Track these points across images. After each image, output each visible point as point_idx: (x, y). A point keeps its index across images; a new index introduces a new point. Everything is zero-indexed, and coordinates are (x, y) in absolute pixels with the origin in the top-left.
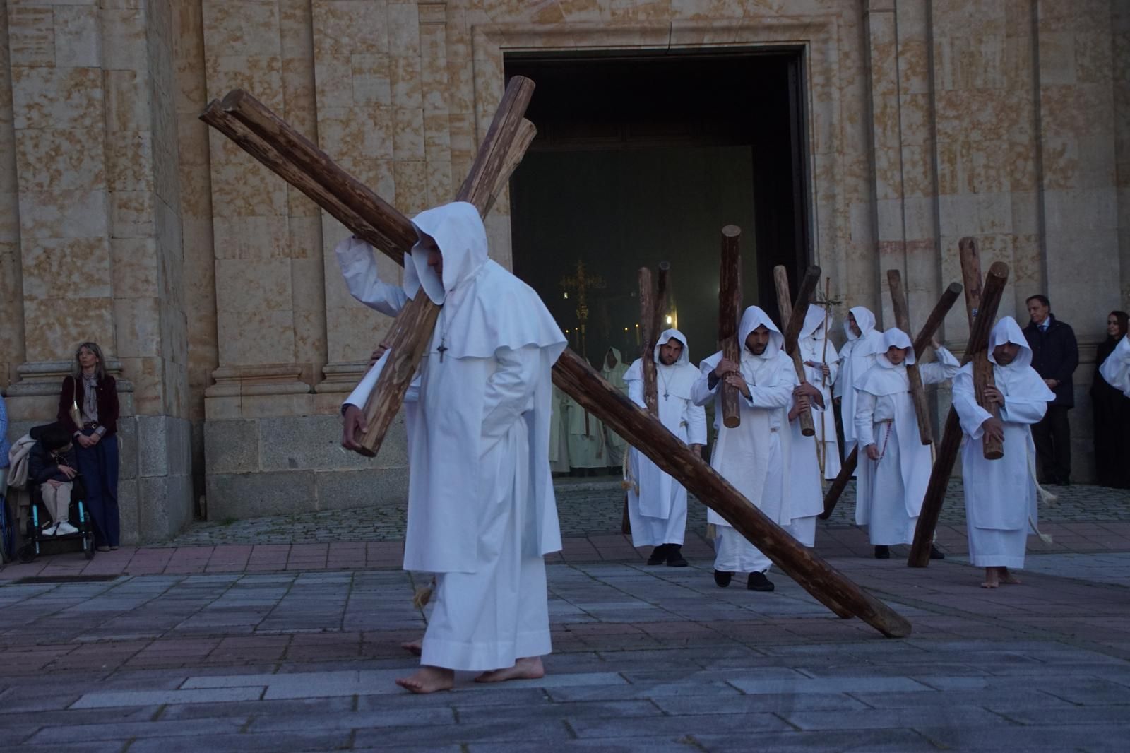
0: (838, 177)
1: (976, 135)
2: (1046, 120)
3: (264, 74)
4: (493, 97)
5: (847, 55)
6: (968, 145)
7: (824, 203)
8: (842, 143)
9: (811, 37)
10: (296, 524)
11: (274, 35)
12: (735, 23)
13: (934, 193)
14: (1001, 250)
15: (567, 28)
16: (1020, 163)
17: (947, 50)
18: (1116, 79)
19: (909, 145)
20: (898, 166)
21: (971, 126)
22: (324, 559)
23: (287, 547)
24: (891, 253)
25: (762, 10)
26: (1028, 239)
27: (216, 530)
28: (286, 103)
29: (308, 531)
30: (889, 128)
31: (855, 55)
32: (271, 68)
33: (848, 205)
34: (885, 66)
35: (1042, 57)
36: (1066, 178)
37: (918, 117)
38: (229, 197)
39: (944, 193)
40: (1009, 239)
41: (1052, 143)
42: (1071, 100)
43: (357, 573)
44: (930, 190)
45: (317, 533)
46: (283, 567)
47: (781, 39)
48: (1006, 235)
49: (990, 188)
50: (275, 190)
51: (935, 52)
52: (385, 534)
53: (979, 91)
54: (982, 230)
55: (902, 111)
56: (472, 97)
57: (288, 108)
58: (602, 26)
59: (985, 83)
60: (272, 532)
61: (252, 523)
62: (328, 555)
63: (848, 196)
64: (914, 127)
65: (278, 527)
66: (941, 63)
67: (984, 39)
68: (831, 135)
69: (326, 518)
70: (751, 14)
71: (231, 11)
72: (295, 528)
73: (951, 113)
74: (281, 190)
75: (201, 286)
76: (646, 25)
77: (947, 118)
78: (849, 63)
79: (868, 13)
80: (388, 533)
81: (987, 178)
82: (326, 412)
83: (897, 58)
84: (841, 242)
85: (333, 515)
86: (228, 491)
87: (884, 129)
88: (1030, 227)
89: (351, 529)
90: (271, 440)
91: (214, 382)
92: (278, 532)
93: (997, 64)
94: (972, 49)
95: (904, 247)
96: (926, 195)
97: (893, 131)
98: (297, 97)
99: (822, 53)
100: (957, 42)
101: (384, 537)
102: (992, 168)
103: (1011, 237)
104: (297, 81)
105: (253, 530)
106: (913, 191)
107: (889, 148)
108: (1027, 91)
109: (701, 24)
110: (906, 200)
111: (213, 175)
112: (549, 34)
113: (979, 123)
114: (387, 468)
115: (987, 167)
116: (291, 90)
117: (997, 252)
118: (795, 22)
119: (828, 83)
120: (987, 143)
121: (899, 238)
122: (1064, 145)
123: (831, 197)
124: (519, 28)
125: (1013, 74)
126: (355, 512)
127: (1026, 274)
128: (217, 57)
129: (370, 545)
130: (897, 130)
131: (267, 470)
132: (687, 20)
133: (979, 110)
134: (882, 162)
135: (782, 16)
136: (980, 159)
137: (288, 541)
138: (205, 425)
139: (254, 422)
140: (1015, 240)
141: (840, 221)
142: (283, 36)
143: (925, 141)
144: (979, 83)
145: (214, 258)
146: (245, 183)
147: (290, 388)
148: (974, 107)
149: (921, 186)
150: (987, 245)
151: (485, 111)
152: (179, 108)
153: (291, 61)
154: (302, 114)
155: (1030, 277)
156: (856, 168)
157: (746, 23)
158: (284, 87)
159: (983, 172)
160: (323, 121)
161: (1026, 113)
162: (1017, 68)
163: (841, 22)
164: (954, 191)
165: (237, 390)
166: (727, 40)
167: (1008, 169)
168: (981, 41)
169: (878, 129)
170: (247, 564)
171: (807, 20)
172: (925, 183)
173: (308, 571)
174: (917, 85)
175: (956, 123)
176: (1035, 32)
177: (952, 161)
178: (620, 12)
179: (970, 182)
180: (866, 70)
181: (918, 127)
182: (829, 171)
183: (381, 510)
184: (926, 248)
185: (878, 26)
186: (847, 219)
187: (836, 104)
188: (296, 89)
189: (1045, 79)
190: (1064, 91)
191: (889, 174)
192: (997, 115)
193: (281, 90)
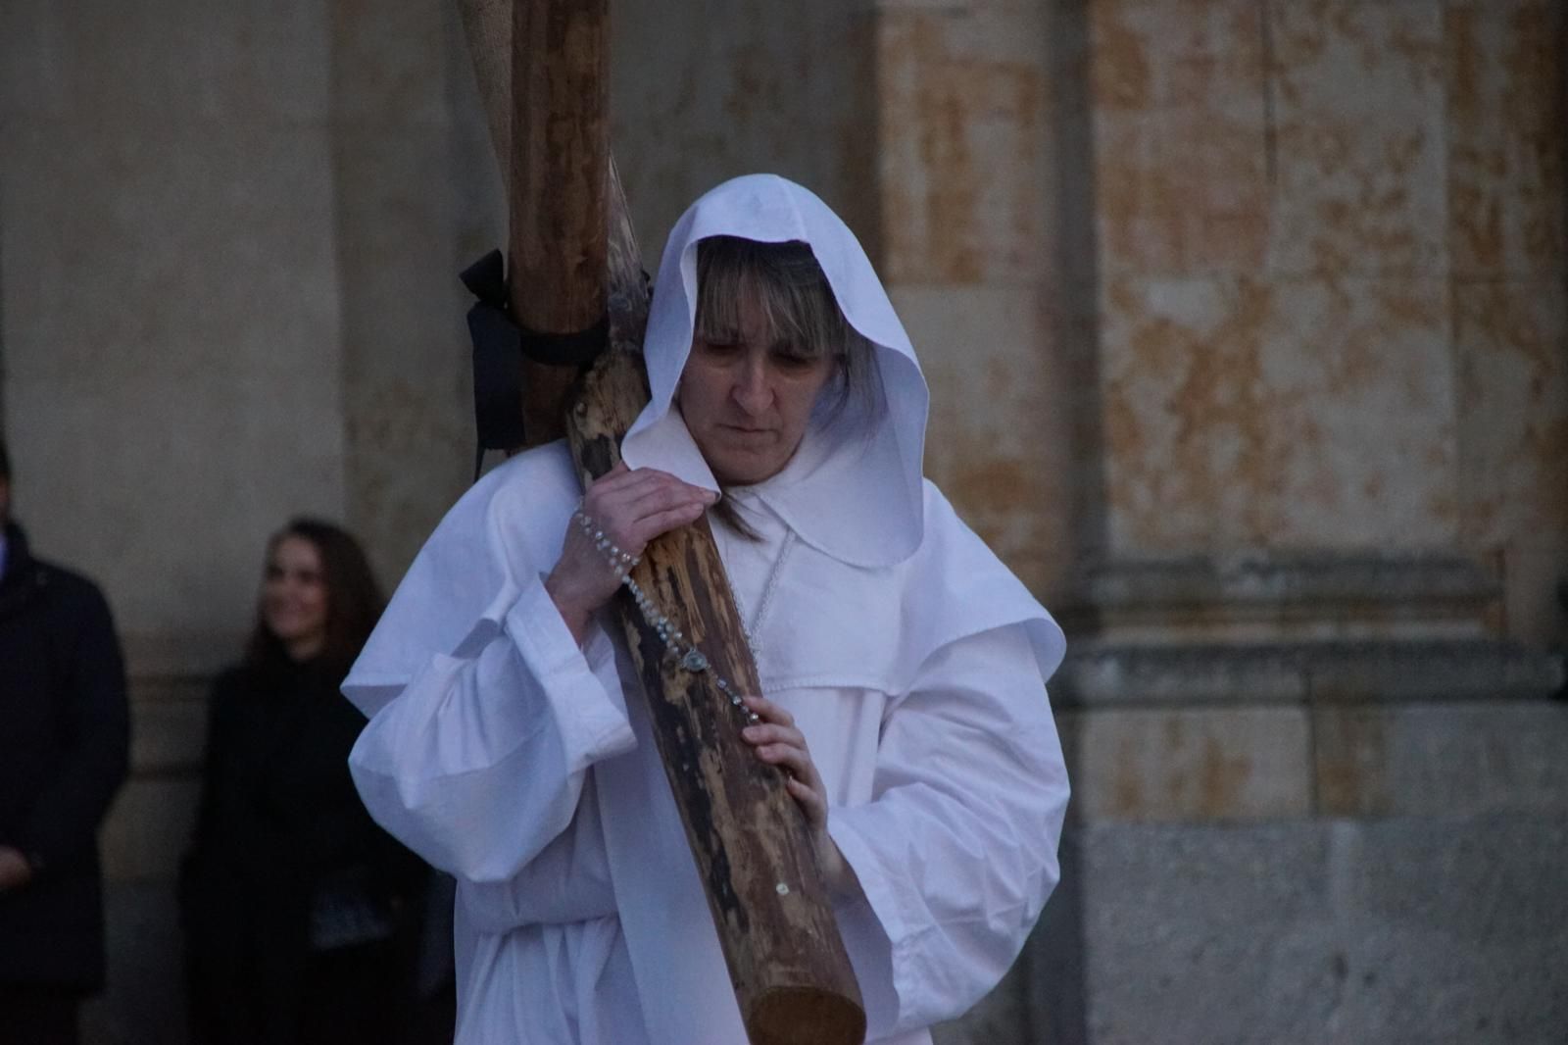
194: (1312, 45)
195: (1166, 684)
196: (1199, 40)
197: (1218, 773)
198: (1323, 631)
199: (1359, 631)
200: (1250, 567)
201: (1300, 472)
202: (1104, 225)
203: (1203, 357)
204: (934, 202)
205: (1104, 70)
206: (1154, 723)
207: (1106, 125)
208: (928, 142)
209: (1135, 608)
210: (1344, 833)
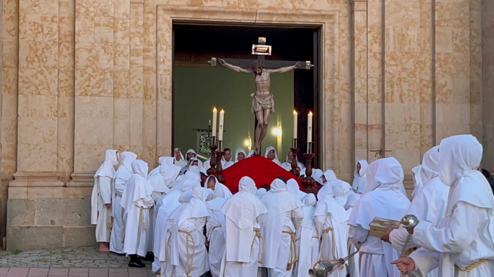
0: (336, 91)
1: (404, 75)
2: (438, 70)
3: (49, 24)
4: (166, 41)
5: (343, 31)
6: (400, 79)
7: (329, 103)
8: (339, 74)
9: (326, 21)
10: (53, 255)
11: (55, 5)
12: (288, 12)
13: (383, 102)
14: (414, 132)
15: (205, 9)
16: (425, 89)
17: (391, 32)
18: (471, 52)
19: (371, 77)
20: (366, 87)
21: (402, 70)
23: (47, 270)
24: (361, 130)
25: (303, 6)
26: (427, 127)
27: (10, 257)
28: (59, 39)
29: (59, 261)
30: (362, 68)
31: (347, 31)
32: (53, 21)
33: (340, 105)
34: (361, 37)
35: (436, 39)
36: (446, 98)
37: (377, 64)
38: (27, 85)
39: (387, 102)
40: (418, 126)
41: (440, 81)
42: (450, 60)
44: (381, 99)
45: (63, 262)
47: (310, 21)
48: (417, 124)
49: (410, 100)
50: (51, 82)
51: (386, 32)
52: (99, 264)
53: (406, 53)
54: (405, 121)
55: (369, 60)
56: (155, 41)
57: (60, 41)
58: (222, 9)
59: (410, 49)
60: (40, 260)
61: (29, 254)
63: (341, 100)
64: (374, 68)
65: (43, 258)
66: (388, 38)
67: (410, 28)
68: (333, 70)
69: (67, 252)
70: (297, 8)
72: (52, 258)
73: (393, 63)
74: (54, 82)
75: (10, 129)
76: (245, 10)
77: (390, 65)
78: (344, 35)
79: (354, 11)
81: (409, 96)
82: (71, 197)
83: (367, 34)
84: (336, 123)
85: (72, 251)
86: (18, 235)
87: (360, 69)
88: (428, 121)
89: (81, 260)
90: (42, 210)
91: (14, 179)
92: (43, 261)
93: (415, 40)
94: (404, 32)
95: (367, 127)
96: (379, 102)
97: (364, 70)
98: (65, 36)
99: (331, 29)
100: (396, 29)
101: (98, 266)
102: (411, 91)
103: (419, 125)
104: (66, 28)
105: (30, 259)
106: (372, 100)
107: (362, 78)
108: (429, 55)
109: (272, 11)
110: (369, 104)
111: (20, 74)
112: (195, 12)
113: (406, 69)
115: (409, 90)
116: (62, 32)
117: (412, 132)
118: (318, 13)
119: (333, 44)
120: (409, 79)
121: (365, 123)
122: (446, 82)
123: (333, 100)
124: (180, 8)
125: (422, 46)
126: (84, 249)
127: (425, 144)
128: (25, 14)
129: (90, 270)
130: (366, 69)
131: (39, 226)
132: (264, 9)
133: (406, 62)
134: (358, 84)
135: (312, 10)
136: (405, 86)
137: (48, 266)
138: (8, 201)
139: (33, 200)
140: (421, 127)
141: (336, 112)
142: (59, 5)
143: (379, 75)
144: (406, 49)
145: (18, 116)
146: (36, 78)
147: (53, 184)
148: (404, 61)
149: (377, 98)
150: (408, 129)
151: (162, 48)
152: (4, 39)
153: (63, 18)
154: (67, 44)
155: (428, 145)
156: (345, 87)
157: (294, 12)
158: (59, 30)
159: (407, 93)
160: (78, 49)
161: (429, 64)
162: (425, 43)
163: (341, 14)
164: (393, 101)
165: (26, 184)
166: (284, 20)
167: (419, 92)
168: (408, 29)
169: (356, 69)
171: (324, 13)
172: (379, 96)
174: (376, 48)
175: (395, 68)
176: (434, 26)
177: (392, 86)
178: (232, 3)
179: (401, 97)
180: (352, 39)
181: (376, 69)
182: (332, 87)
184: (378, 128)
185: (359, 17)
186: (340, 111)
187: (336, 55)
188: (65, 32)
189: (437, 50)
190: (446, 56)
191: (361, 91)
192: (415, 66)
193: (58, 33)
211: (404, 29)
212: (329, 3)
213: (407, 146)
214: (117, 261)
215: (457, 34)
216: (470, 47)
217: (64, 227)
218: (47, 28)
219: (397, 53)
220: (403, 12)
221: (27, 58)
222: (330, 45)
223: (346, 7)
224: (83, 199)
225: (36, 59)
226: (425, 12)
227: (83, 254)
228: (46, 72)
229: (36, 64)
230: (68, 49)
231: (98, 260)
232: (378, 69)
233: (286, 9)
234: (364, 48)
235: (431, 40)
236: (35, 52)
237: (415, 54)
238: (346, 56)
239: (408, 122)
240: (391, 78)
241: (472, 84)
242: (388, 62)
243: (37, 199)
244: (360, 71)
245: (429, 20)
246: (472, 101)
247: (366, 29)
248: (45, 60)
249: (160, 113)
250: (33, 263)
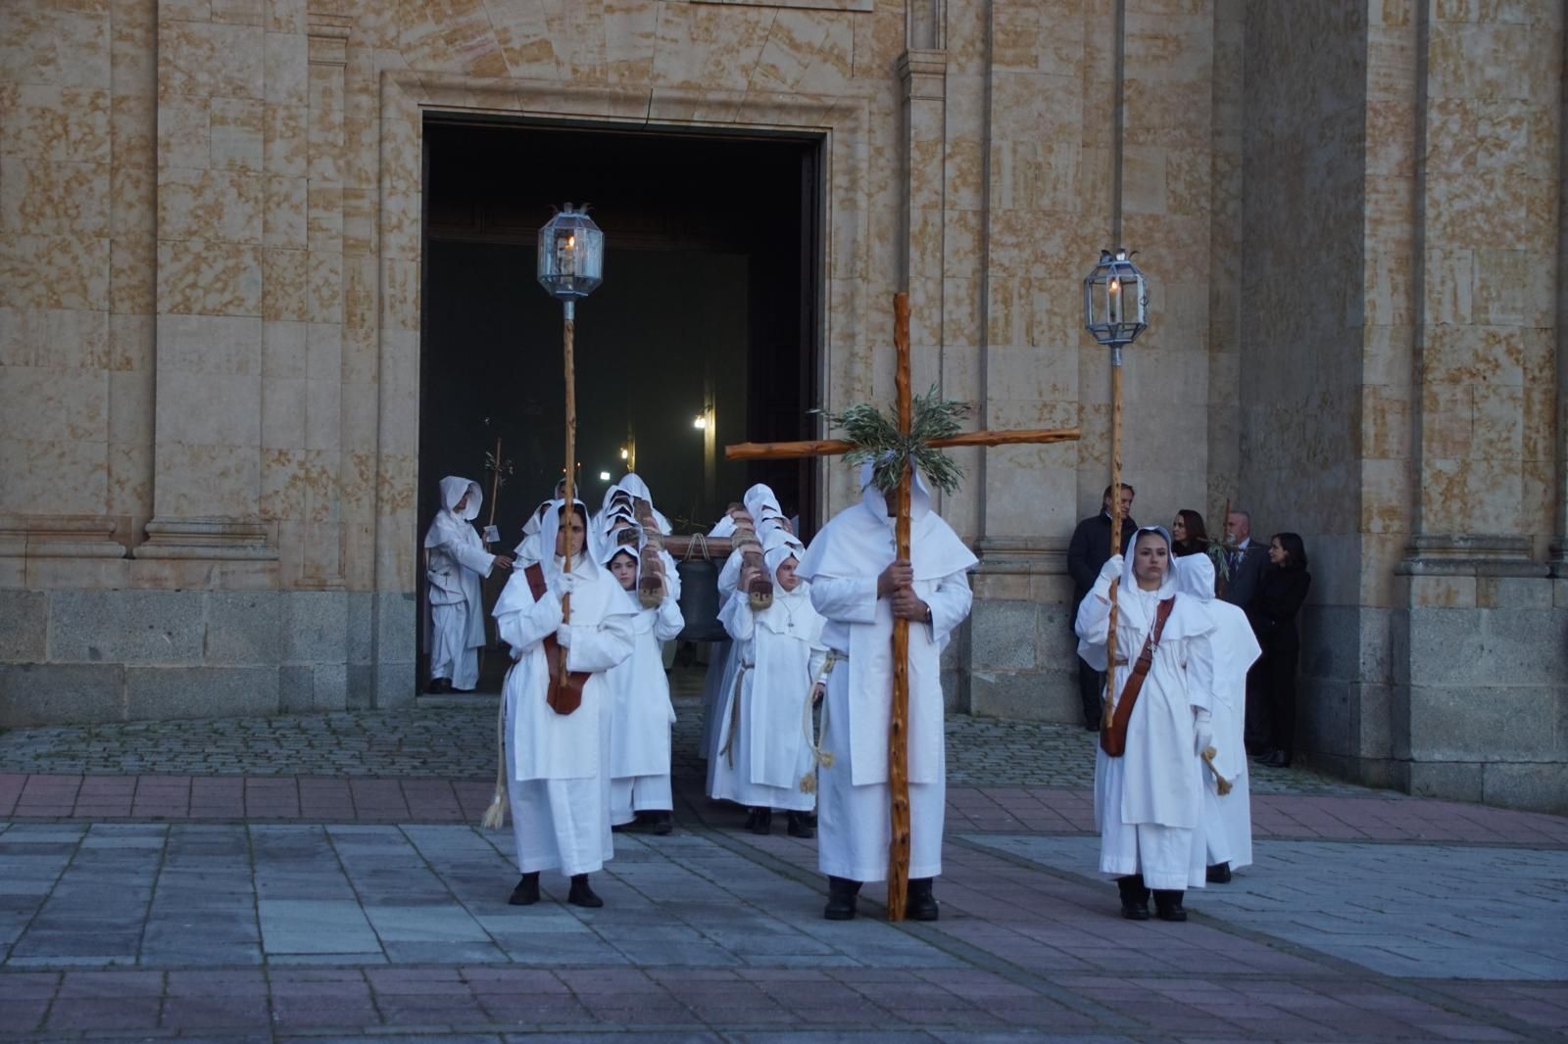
0: (860, 311)
1: (1038, 271)
3: (85, 115)
4: (406, 170)
5: (880, 152)
7: (840, 343)
8: (867, 266)
9: (834, 125)
10: (94, 743)
11: (102, 62)
12: (736, 98)
13: (982, 342)
14: (1062, 422)
15: (512, 84)
17: (1007, 157)
18: (1214, 213)
19: (954, 277)
20: (938, 303)
21: (1033, 258)
22: (128, 801)
23: (76, 781)
25: (772, 84)
26: (1097, 410)
28: (114, 157)
29: (109, 756)
30: (929, 251)
31: (889, 153)
32: (94, 106)
33: (871, 349)
34: (926, 168)
35: (1125, 179)
36: (1148, 335)
37: (967, 241)
38: (24, 281)
39: (994, 343)
40: (1073, 409)
42: (1158, 236)
43: (174, 829)
44: (977, 336)
45: (121, 759)
46: (66, 812)
47: (796, 123)
48: (1070, 403)
49: (1053, 340)
50: (91, 273)
51: (992, 159)
52: (218, 765)
53: (1047, 214)
54: (1040, 394)
55: (947, 230)
56: (376, 170)
57: (116, 163)
58: (558, 86)
59: (1054, 204)
60: (58, 755)
61: (30, 737)
62: (134, 795)
63: (871, 336)
64: (962, 252)
65: (66, 747)
66: (999, 172)
67: (1055, 147)
68: (854, 256)
69: (136, 734)
70: (758, 87)
71: (42, 22)
72: (91, 749)
73: (1010, 239)
74: (100, 275)
76: (619, 90)
77: (1003, 245)
78: (882, 162)
79: (909, 99)
80: (223, 764)
81: (1051, 328)
82: (147, 586)
83: (944, 161)
84: (859, 396)
85: (147, 730)
87: (923, 254)
88: (1099, 394)
89: (171, 755)
90: (65, 619)
92: (65, 756)
93: (1070, 180)
94: (1040, 159)
96: (972, 343)
97: (934, 257)
98: (130, 149)
99: (848, 146)
100: (1021, 148)
101: (217, 770)
102: (1055, 314)
103: (1076, 405)
104: (131, 127)
105: (30, 750)
106: (955, 337)
107: (928, 278)
108: (1105, 219)
109: (691, 95)
110: (945, 348)
112: (487, 91)
113: (1044, 256)
114: (229, 666)
115: (1051, 312)
116: (122, 138)
117: (1058, 424)
118: (815, 103)
119: (853, 186)
120: (1050, 283)
122: (1148, 292)
123: (851, 337)
124: (446, 80)
125: (1088, 196)
126: (179, 726)
127: (1091, 454)
128: (17, 84)
129: (196, 781)
130: (938, 255)
131: (57, 662)
132: (672, 87)
133: (1043, 238)
134: (917, 297)
135: (798, 93)
136: (1042, 302)
137: (78, 770)
139: (41, 594)
140: (1081, 409)
141: (859, 369)
142: (114, 64)
143: (974, 273)
144: (1045, 203)
146: (50, 263)
147: (97, 549)
148: (1039, 234)
149: (966, 332)
150: (1046, 415)
151: (393, 187)
153: (124, 99)
154: (135, 172)
155: (1097, 459)
156: (884, 301)
157: (751, 98)
158: (113, 131)
159: (1045, 319)
160: (166, 185)
162: (1094, 188)
163: (874, 107)
164: (1007, 341)
165: (20, 548)
166: (725, 119)
167: (1077, 317)
168: (1050, 150)
169: (914, 253)
170: (17, 805)
171: (831, 102)
172: (971, 328)
173: (105, 820)
174: (967, 199)
175: (1015, 252)
176: (1118, 144)
177: (1007, 302)
178: (584, 69)
179: (1029, 330)
180: (903, 173)
181: (966, 253)
182: (849, 301)
183: (215, 726)
184: (967, 413)
185: (922, 116)
186: (868, 366)
187: (862, 215)
188: (130, 138)
189: (1127, 206)
190: (1150, 223)
191: (926, 312)
192: (1067, 248)
193: (108, 138)
194: (1486, 397)
195: (1436, 569)
196: (1454, 395)
197: (1449, 594)
198: (1481, 557)
199: (1492, 557)
200: (1462, 538)
201: (1477, 512)
202: (1424, 443)
203: (1451, 481)
204: (1376, 435)
205: (1426, 402)
206: (1432, 580)
207: (1426, 417)
208: (1375, 420)
209: (1429, 549)
210: (1485, 612)
211: (1040, 150)
212: (844, 75)
213: (1041, 460)
214: (269, 758)
215: (1179, 165)
216: (1213, 200)
217: (127, 665)
218: (80, 125)
219: (1022, 214)
220: (1039, 104)
221: (24, 205)
222: (847, 190)
223: (888, 89)
224: (178, 591)
225: (48, 210)
226: (1097, 107)
227: (178, 737)
228: (77, 249)
229: (48, 224)
230: (137, 183)
231: (217, 754)
232: (971, 256)
233: (730, 90)
234: (934, 198)
235: (1111, 182)
236: (45, 190)
237: (1068, 218)
238: (888, 219)
239: (1048, 398)
240: (1005, 280)
241: (1215, 300)
242: (997, 237)
243: (52, 590)
244: (923, 259)
245: (1106, 128)
246: (1215, 344)
247: (940, 147)
248: (73, 212)
249: (388, 362)
250: (41, 762)
